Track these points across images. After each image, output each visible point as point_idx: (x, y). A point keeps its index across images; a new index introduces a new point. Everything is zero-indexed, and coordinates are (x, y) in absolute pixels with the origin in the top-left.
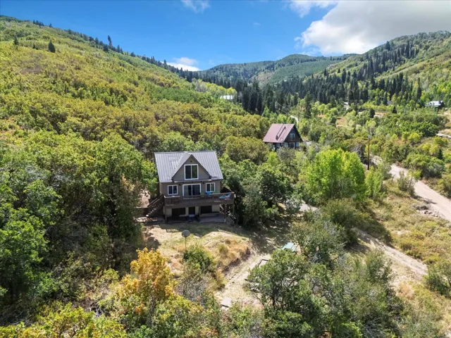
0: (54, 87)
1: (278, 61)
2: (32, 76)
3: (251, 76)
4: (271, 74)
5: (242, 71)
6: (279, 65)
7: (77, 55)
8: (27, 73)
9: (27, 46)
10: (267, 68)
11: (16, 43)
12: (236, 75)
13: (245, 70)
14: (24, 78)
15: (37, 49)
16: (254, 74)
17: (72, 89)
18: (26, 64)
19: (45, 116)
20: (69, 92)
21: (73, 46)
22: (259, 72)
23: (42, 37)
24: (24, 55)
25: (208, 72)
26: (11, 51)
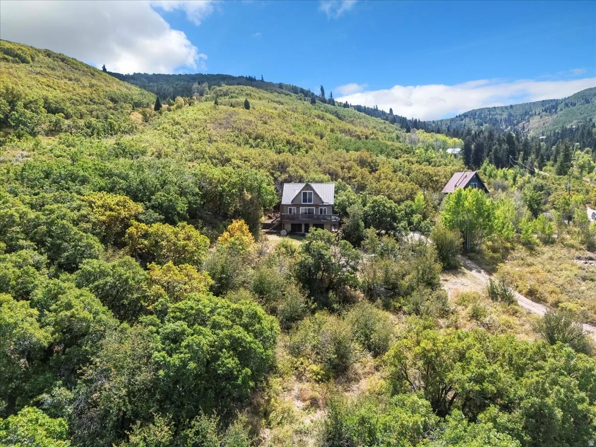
0: (237, 140)
1: (565, 99)
2: (222, 131)
3: (518, 123)
4: (549, 119)
5: (505, 116)
6: (567, 105)
7: (271, 111)
8: (218, 129)
9: (225, 105)
10: (546, 110)
11: (216, 103)
12: (495, 122)
13: (510, 115)
14: (214, 133)
15: (234, 107)
16: (524, 119)
17: (251, 141)
18: (219, 121)
19: (218, 159)
20: (248, 144)
21: (274, 102)
22: (531, 116)
23: (244, 94)
24: (220, 113)
25: (452, 120)
26: (209, 111)
